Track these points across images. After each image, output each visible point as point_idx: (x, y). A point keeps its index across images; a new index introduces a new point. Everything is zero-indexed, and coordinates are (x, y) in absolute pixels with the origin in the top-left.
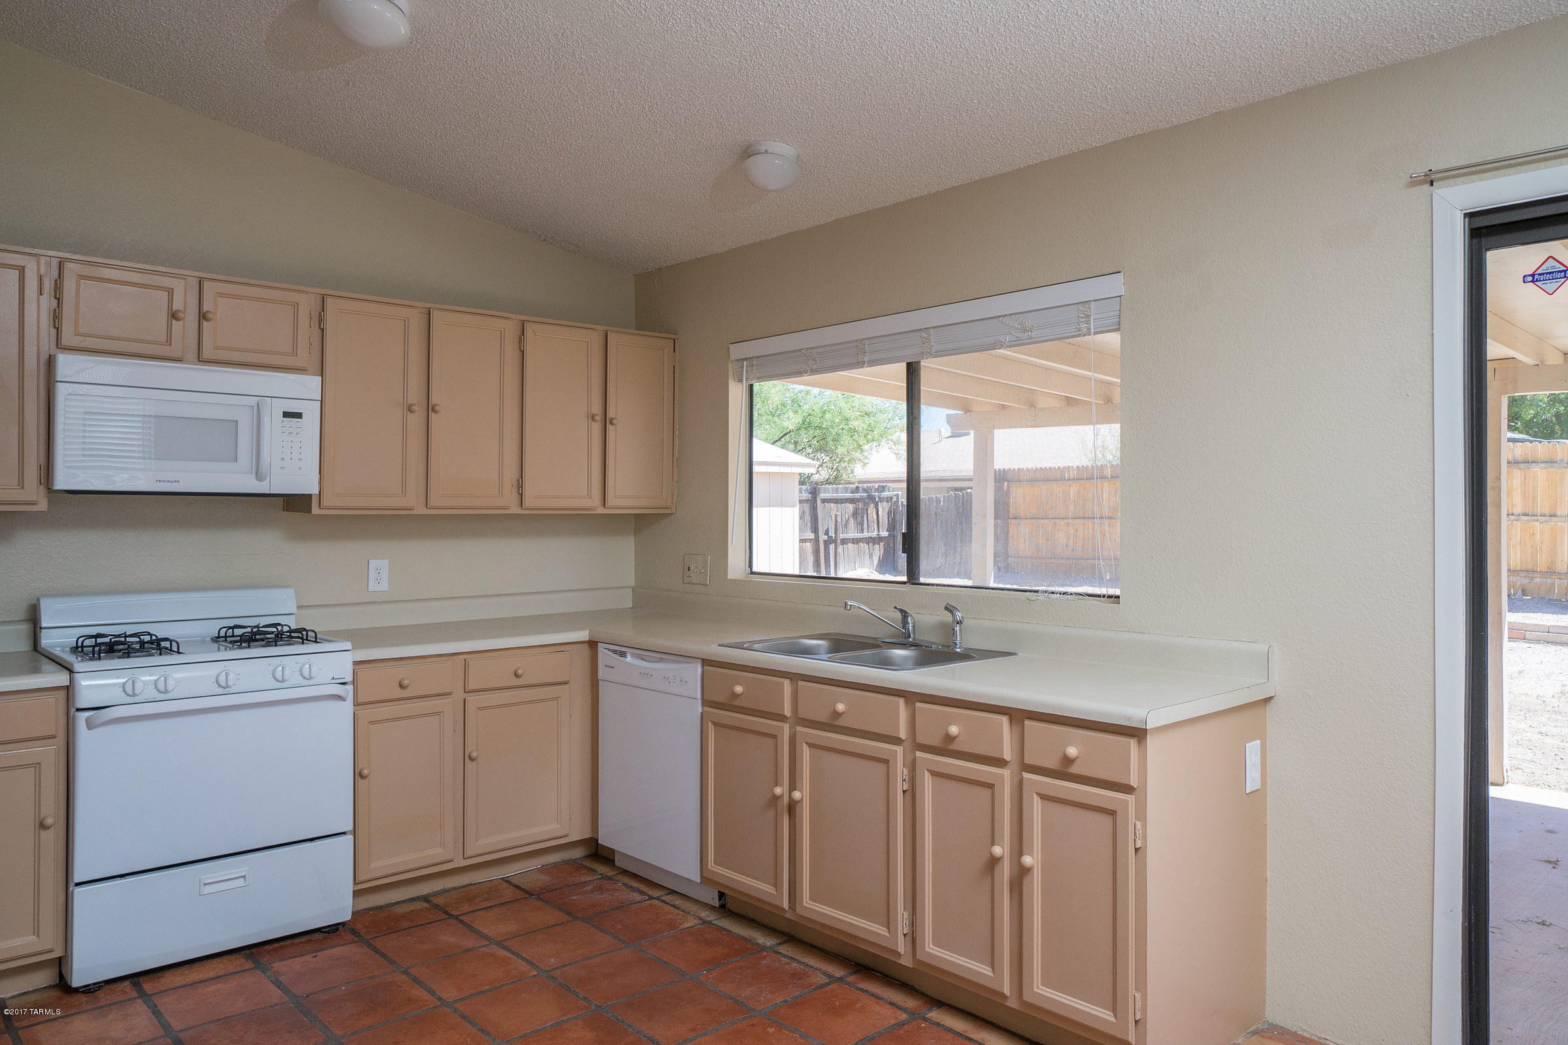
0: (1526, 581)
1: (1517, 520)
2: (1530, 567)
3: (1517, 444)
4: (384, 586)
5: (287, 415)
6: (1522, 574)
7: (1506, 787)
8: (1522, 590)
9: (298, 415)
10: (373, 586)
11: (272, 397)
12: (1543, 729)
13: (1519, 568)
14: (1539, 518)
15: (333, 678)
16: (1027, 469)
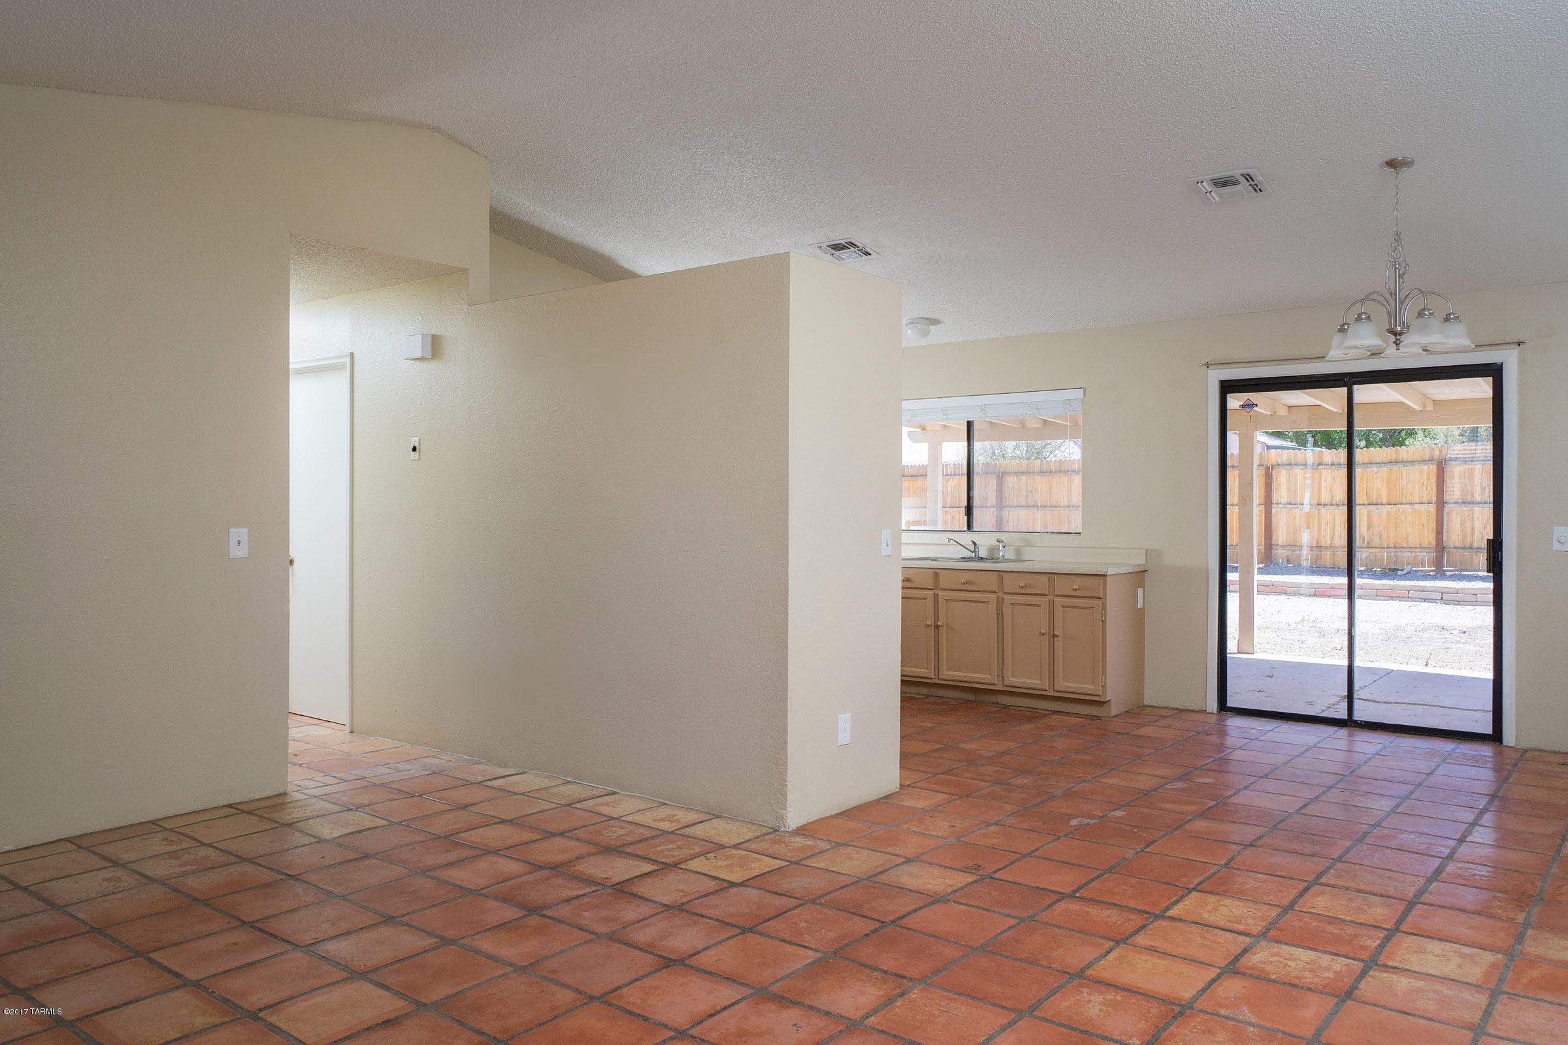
0: (1289, 553)
1: (1283, 508)
2: (1292, 543)
3: (1284, 450)
6: (1287, 548)
7: (1255, 654)
8: (1287, 560)
12: (1285, 637)
13: (1285, 544)
14: (1298, 506)
16: (911, 466)
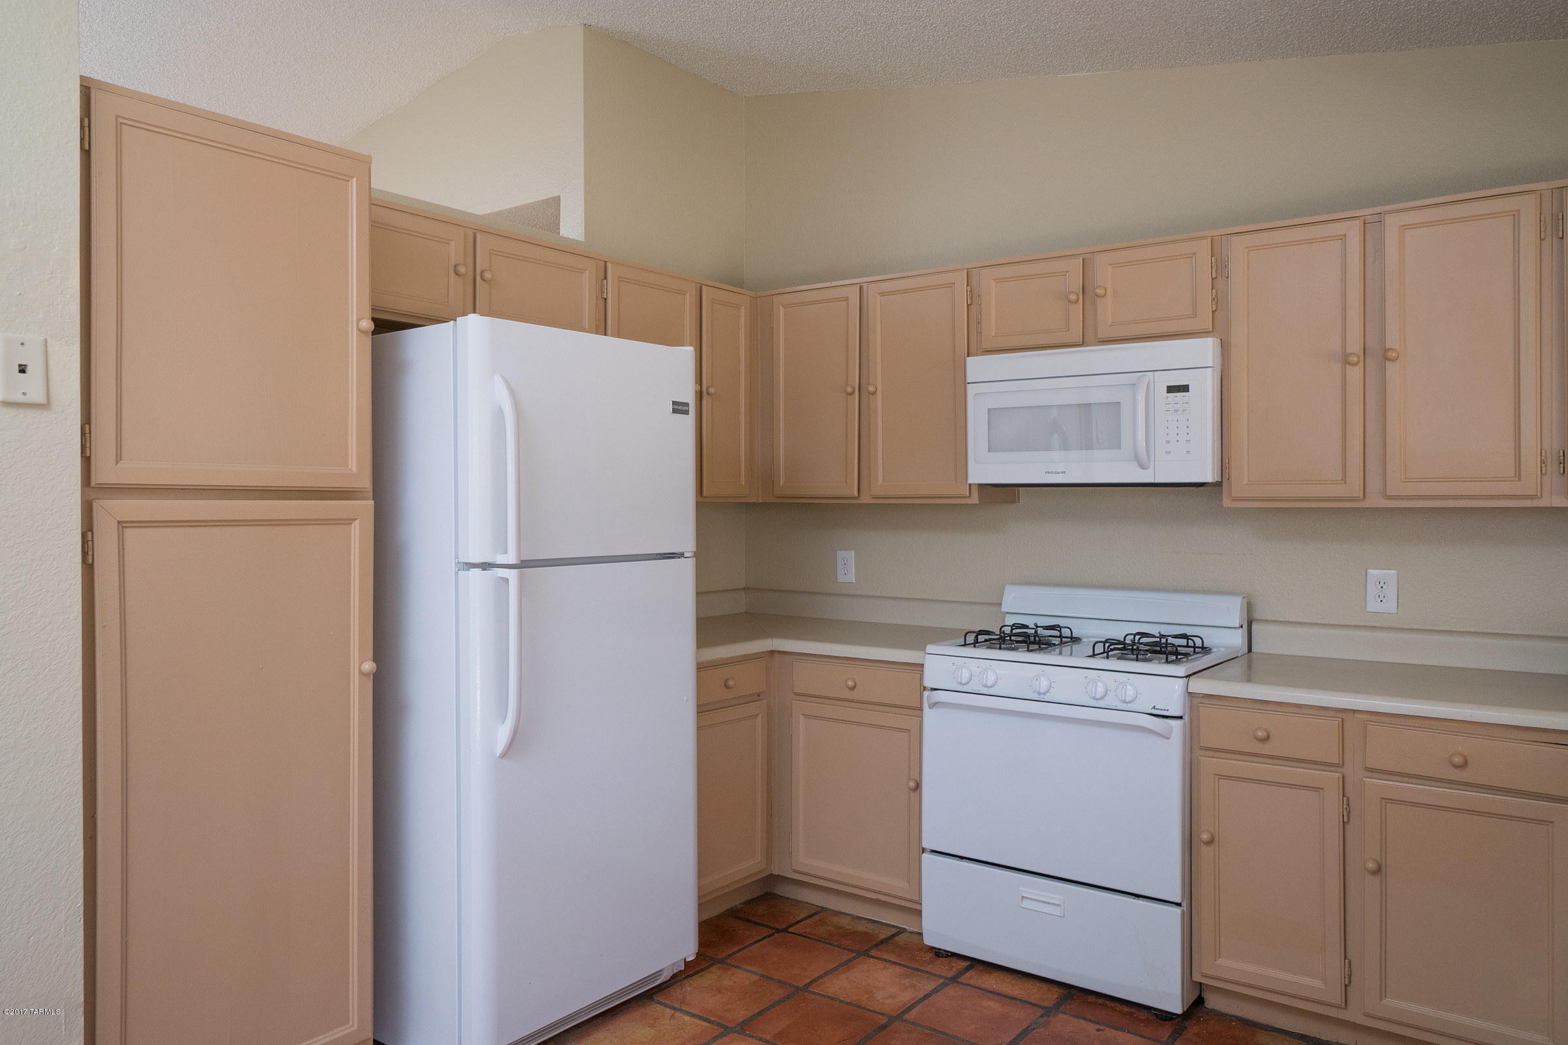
4: (1390, 606)
5: (1171, 389)
9: (1184, 388)
10: (1373, 605)
11: (1154, 371)
15: (1154, 708)
